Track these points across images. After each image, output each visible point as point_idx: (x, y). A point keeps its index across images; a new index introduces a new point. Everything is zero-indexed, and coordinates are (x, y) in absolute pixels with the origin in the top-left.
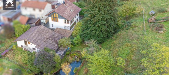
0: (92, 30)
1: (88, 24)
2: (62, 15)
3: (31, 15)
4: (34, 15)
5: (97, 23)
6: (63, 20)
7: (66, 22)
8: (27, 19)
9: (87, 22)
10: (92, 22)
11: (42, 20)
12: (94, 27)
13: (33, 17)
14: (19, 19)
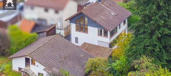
0: (148, 46)
1: (140, 34)
2: (94, 19)
3: (39, 20)
4: (45, 20)
5: (157, 32)
6: (97, 29)
7: (101, 34)
8: (32, 25)
9: (139, 31)
10: (146, 30)
11: (58, 29)
12: (150, 38)
13: (44, 23)
14: (18, 24)
